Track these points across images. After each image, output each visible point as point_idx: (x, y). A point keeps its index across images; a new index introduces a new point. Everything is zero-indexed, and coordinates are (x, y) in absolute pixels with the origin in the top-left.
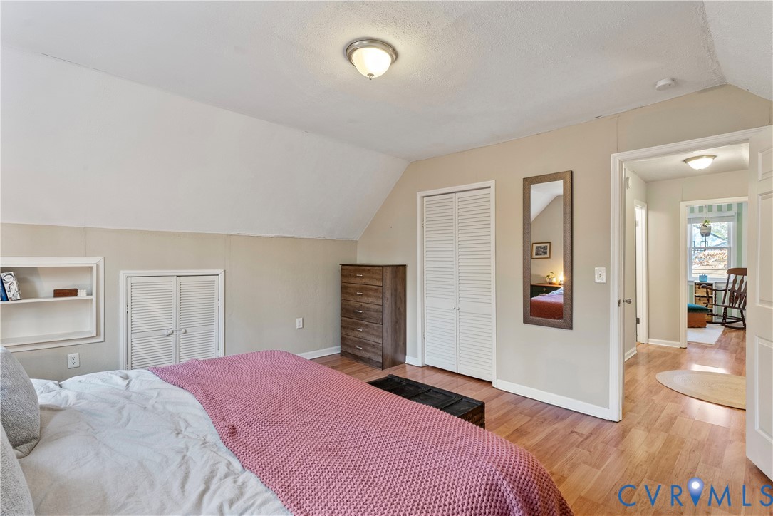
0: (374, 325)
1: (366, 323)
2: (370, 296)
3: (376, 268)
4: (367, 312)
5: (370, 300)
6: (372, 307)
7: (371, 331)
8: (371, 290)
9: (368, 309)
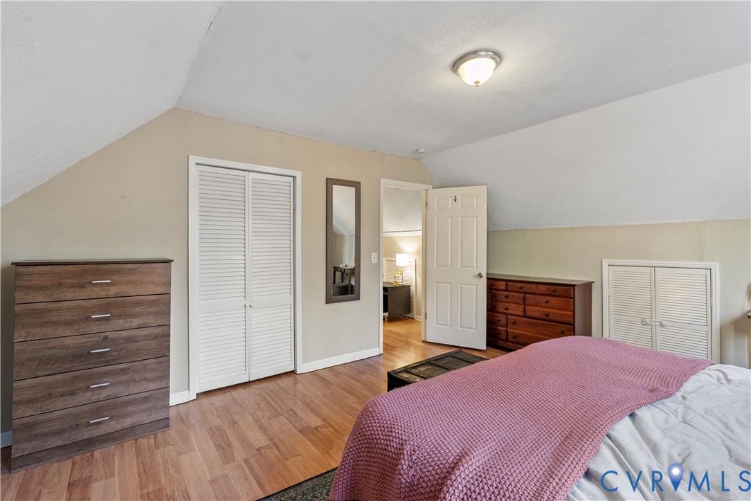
0: (147, 362)
1: (121, 366)
2: (135, 316)
3: (154, 265)
4: (125, 346)
5: (136, 322)
6: (143, 332)
7: (138, 376)
8: (137, 304)
9: (127, 340)
